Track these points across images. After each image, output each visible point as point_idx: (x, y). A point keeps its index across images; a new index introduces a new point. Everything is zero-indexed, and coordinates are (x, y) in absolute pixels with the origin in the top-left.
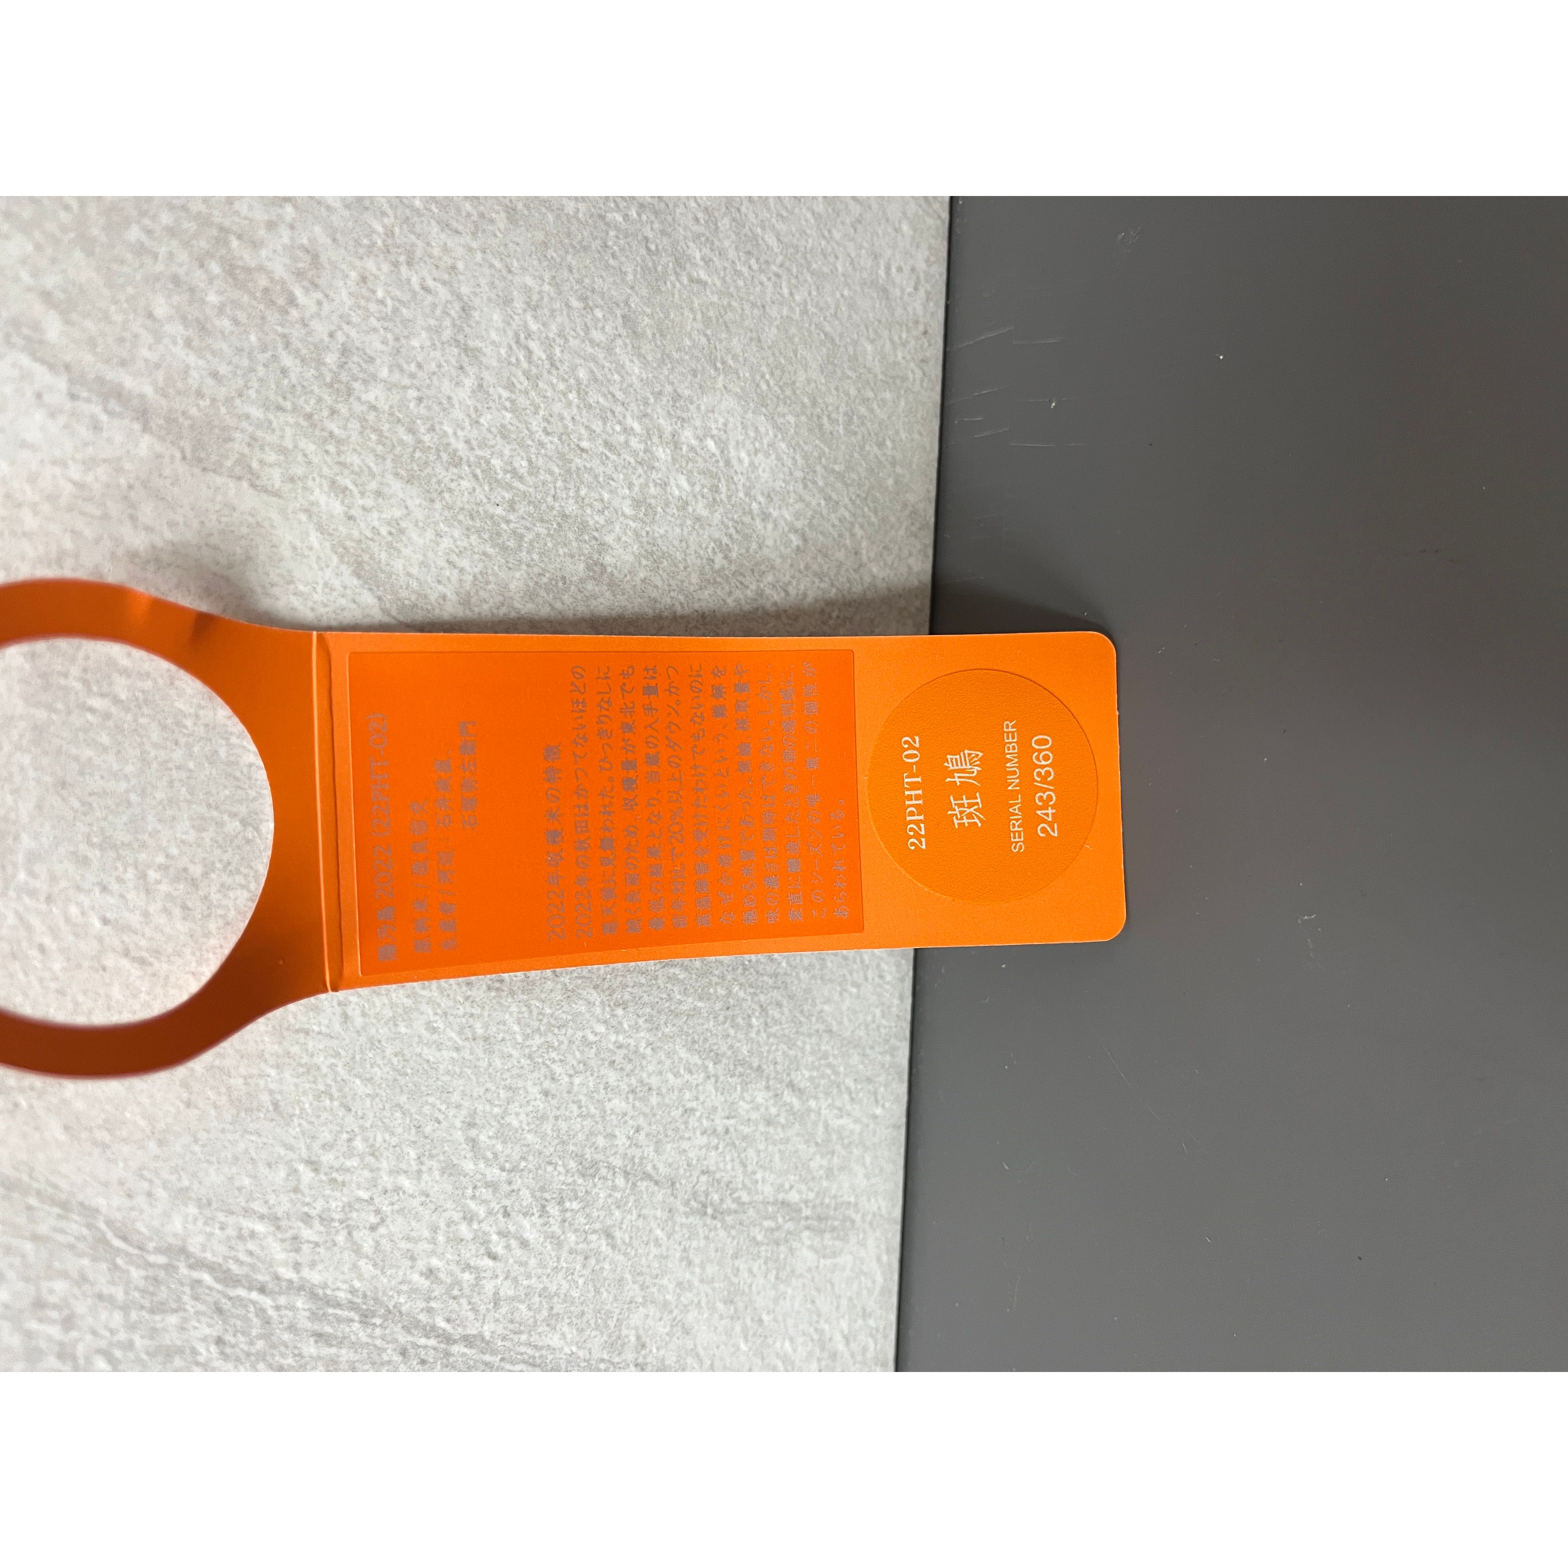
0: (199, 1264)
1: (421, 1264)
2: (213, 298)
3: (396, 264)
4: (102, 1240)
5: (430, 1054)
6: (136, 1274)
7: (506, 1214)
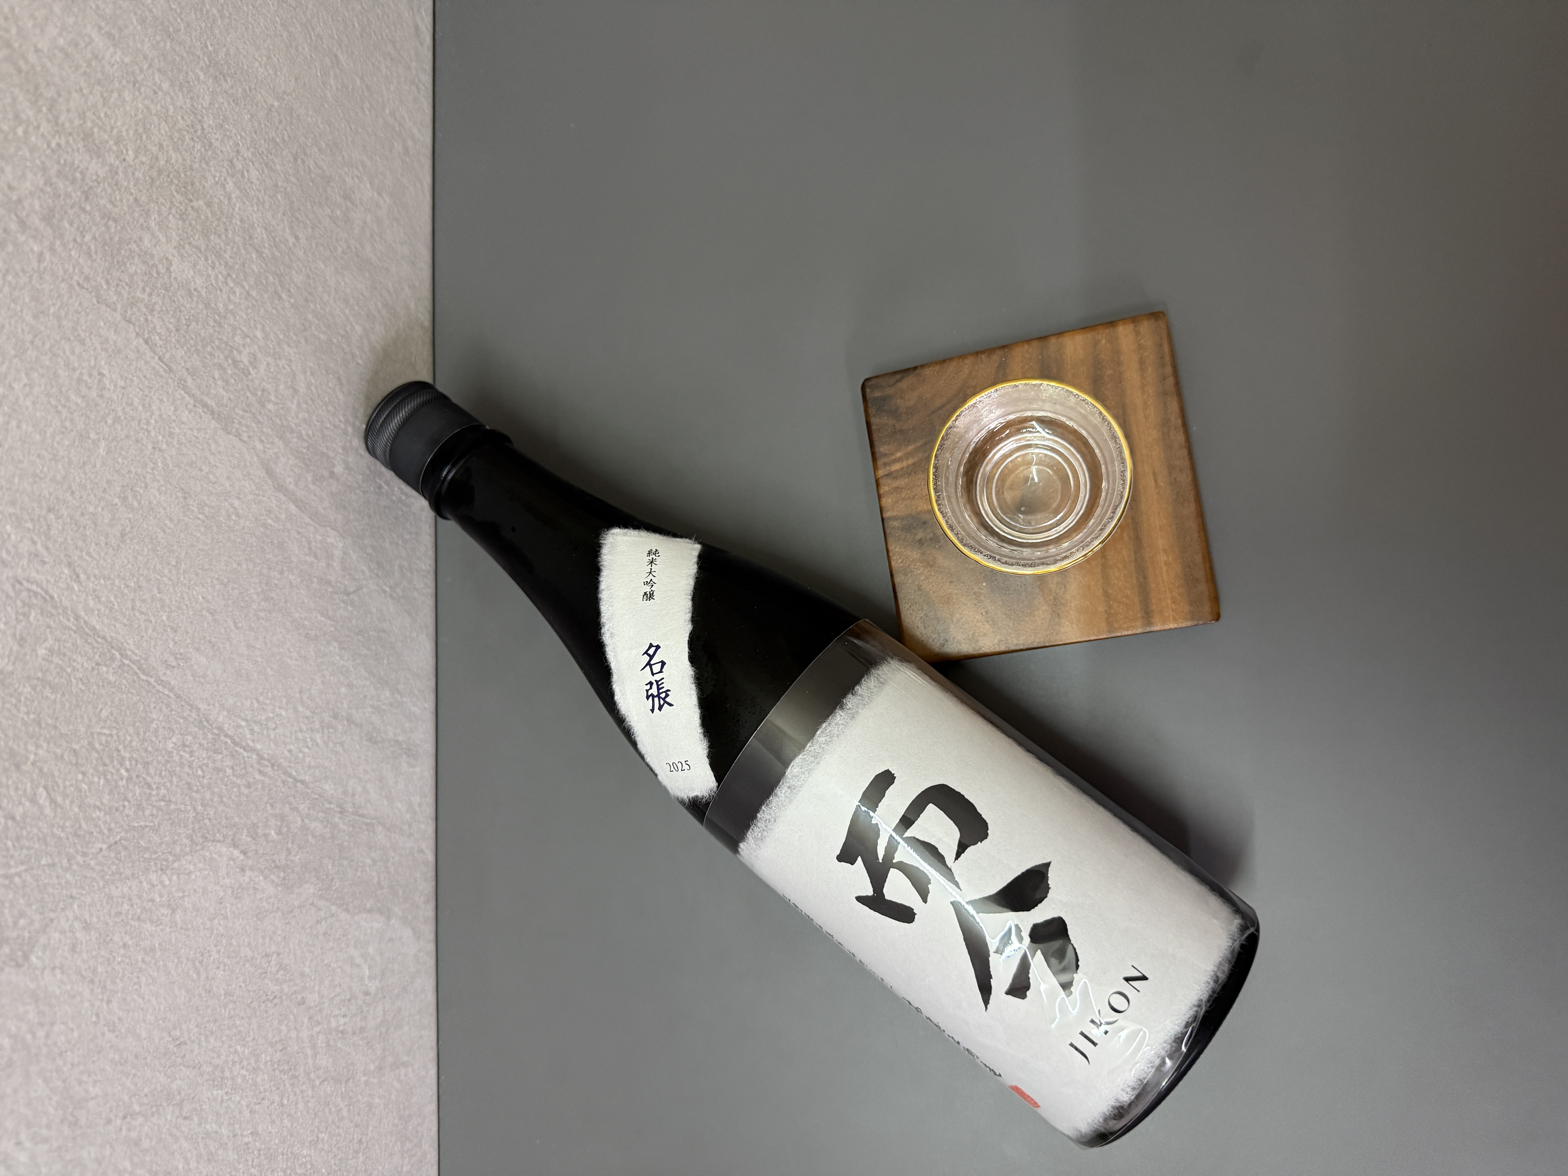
0: (226, 736)
1: (288, 747)
2: (230, 372)
3: (276, 359)
4: (201, 722)
5: (289, 662)
6: (210, 736)
7: (312, 731)
